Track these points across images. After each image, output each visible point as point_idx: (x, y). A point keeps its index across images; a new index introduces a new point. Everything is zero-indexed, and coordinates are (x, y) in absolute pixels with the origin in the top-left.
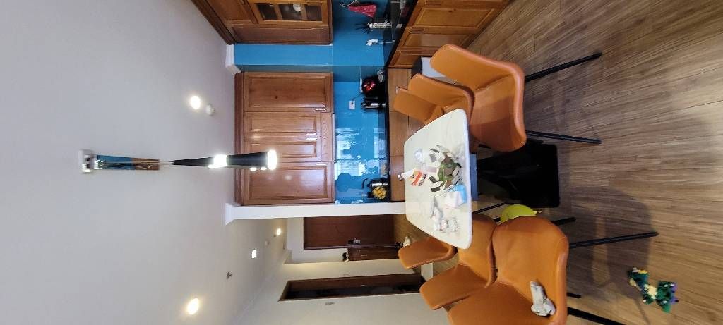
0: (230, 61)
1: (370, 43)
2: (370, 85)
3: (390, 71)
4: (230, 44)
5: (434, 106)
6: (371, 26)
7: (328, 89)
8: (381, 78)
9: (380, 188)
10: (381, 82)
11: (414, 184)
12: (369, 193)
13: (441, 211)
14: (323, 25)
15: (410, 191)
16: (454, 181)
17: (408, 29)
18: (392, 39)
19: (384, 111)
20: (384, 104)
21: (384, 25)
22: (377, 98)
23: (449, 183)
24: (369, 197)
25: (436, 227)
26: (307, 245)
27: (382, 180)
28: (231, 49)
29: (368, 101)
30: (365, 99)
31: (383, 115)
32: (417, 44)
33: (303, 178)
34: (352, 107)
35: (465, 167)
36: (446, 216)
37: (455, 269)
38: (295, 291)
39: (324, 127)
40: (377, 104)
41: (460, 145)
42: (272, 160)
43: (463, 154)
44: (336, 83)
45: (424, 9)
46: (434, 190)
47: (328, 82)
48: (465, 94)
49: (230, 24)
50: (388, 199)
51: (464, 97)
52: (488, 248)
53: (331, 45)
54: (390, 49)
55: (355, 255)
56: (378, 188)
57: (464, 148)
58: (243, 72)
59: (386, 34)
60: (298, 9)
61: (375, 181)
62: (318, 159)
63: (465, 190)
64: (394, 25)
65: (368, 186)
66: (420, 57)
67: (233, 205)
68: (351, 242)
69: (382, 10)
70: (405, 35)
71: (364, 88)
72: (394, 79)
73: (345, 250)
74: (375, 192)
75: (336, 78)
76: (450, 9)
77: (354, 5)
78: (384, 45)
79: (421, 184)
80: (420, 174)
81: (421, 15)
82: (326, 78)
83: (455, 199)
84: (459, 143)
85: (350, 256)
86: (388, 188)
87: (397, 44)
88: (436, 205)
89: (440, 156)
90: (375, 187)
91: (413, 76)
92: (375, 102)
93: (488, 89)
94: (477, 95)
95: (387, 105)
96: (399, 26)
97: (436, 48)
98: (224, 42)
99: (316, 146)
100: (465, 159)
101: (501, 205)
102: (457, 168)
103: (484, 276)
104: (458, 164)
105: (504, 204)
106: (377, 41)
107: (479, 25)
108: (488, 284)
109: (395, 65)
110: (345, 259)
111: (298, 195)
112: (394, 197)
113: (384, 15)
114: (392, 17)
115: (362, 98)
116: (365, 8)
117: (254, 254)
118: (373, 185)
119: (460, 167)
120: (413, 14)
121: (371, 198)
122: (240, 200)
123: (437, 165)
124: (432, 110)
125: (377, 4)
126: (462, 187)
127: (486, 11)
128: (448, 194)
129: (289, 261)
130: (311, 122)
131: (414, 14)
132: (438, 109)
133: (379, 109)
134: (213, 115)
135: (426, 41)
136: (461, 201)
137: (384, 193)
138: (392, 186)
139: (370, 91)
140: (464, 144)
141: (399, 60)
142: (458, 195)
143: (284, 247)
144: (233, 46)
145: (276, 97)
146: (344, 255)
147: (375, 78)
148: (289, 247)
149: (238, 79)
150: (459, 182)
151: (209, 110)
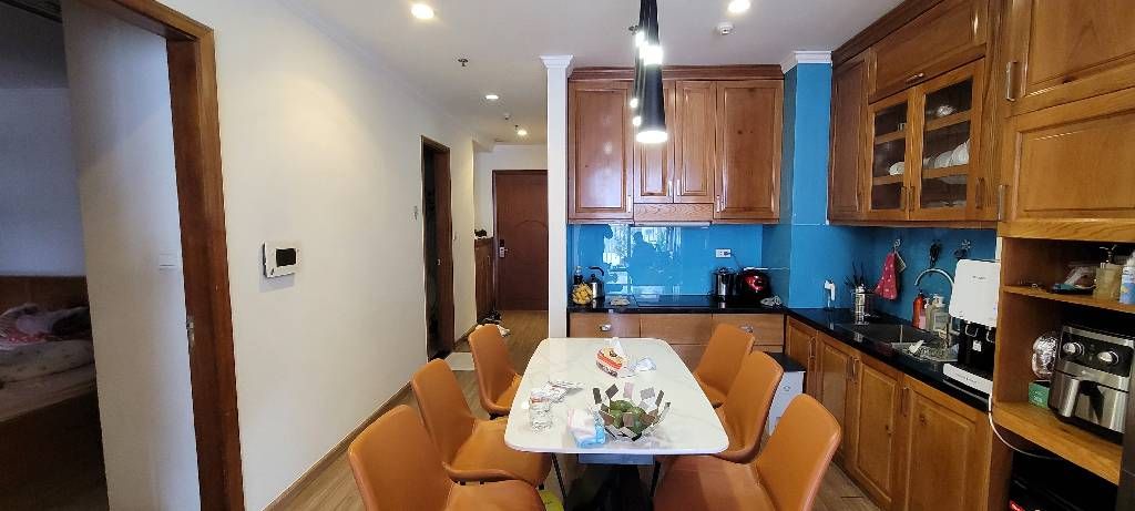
0: (804, 57)
1: (828, 286)
2: (757, 284)
3: (780, 318)
4: (834, 56)
5: (725, 392)
6: (861, 289)
7: (752, 215)
8: (767, 302)
9: (589, 295)
10: (762, 302)
11: (601, 356)
12: (581, 277)
13: (559, 400)
14: (865, 209)
15: (589, 347)
16: (612, 428)
17: (857, 354)
18: (836, 323)
19: (712, 305)
20: (723, 306)
21: (860, 312)
22: (734, 293)
23: (609, 420)
24: (576, 277)
25: (537, 392)
26: (500, 177)
27: (601, 299)
28: (825, 58)
29: (729, 278)
30: (732, 275)
31: (706, 303)
32: (827, 366)
33: (608, 171)
34: (720, 253)
35: (635, 447)
36: (556, 408)
37: (467, 413)
38: (435, 160)
39: (690, 209)
40: (724, 293)
41: (669, 441)
42: (652, 138)
43: (656, 445)
44: (760, 229)
45: (892, 384)
46: (596, 392)
47: (761, 215)
48: (748, 448)
49: (869, 55)
50: (573, 308)
51: (743, 446)
52: (502, 472)
53: (827, 223)
54: (819, 319)
55: (484, 249)
56: (590, 292)
57: (665, 448)
58: (784, 77)
59: (845, 314)
60: (894, 170)
61: (600, 286)
62: (639, 199)
63: (598, 444)
64: (860, 329)
65: (593, 276)
66: (804, 369)
67: (570, 66)
68: (502, 243)
69: (886, 308)
70: (844, 347)
71: (752, 273)
72: (766, 324)
73: (490, 234)
74: (583, 287)
75: (770, 228)
76: (891, 428)
77: (897, 263)
78: (826, 309)
79: (601, 366)
80: (618, 366)
81: (880, 377)
82: (771, 211)
83: (584, 428)
84: (672, 438)
85: (482, 242)
86: (588, 308)
87: (828, 332)
88: (570, 391)
89: (650, 407)
90: (591, 287)
91: (773, 355)
92: (729, 290)
93: (758, 488)
94: (747, 466)
95: (723, 311)
96: (859, 337)
97: (820, 398)
98: (835, 48)
99: (659, 195)
100: (647, 448)
101: (563, 490)
102: (632, 434)
103: (458, 460)
104: (639, 436)
105: (563, 493)
106: (833, 298)
107: (859, 470)
108: (448, 467)
109: (789, 328)
110: (477, 234)
111: (582, 167)
112: (577, 318)
113: (878, 312)
114: (875, 325)
115: (733, 268)
116: (891, 280)
117: (491, 97)
118: (594, 284)
119: (634, 439)
120: (885, 365)
121: (574, 281)
122: (575, 76)
123: (636, 401)
124: (718, 386)
125: (898, 300)
126: (602, 441)
127: (887, 487)
128: (591, 417)
129: (477, 149)
130: (698, 186)
131: (883, 365)
132: (721, 398)
133: (715, 298)
134: (717, 33)
135: (834, 381)
136: (581, 438)
137: (581, 302)
138: (591, 315)
139: (746, 285)
140: (670, 448)
141: (800, 334)
142: (588, 433)
143: (497, 141)
144: (829, 61)
145: (740, 132)
146: (483, 233)
147: (768, 291)
148: (497, 148)
149: (772, 71)
150: (611, 436)
151: (724, 26)
